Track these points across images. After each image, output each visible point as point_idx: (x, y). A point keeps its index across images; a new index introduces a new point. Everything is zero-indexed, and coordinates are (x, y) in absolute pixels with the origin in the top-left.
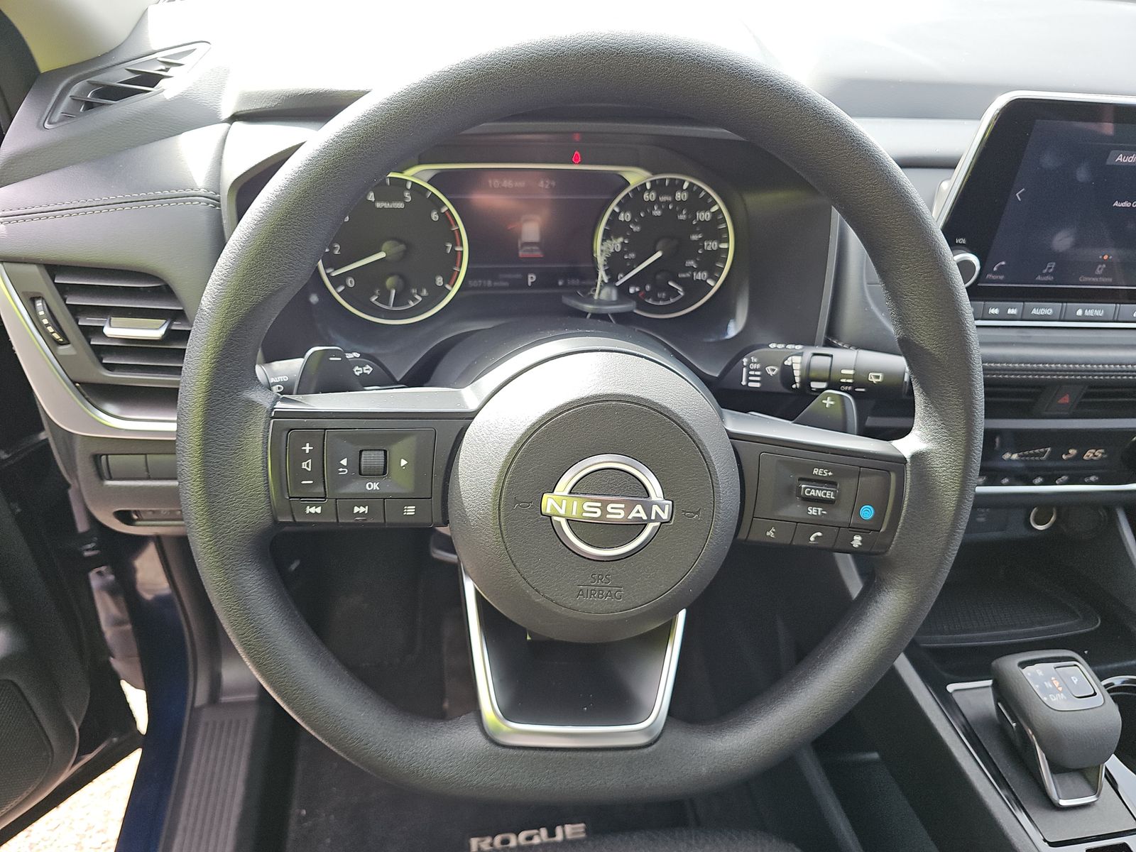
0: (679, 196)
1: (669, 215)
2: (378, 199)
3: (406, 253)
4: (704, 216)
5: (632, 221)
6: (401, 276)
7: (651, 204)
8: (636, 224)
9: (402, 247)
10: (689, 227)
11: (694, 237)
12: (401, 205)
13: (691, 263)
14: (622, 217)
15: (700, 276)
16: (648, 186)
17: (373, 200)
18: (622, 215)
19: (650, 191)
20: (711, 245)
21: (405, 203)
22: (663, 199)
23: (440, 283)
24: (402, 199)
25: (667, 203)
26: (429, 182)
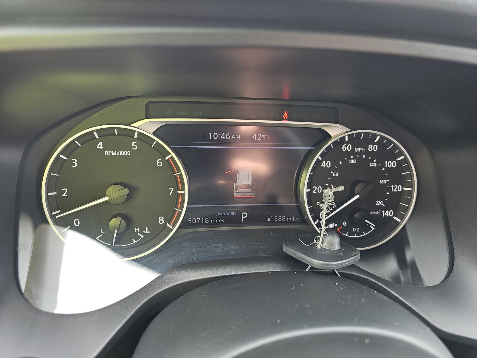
0: (370, 148)
1: (363, 163)
2: (106, 148)
3: (129, 197)
4: (391, 164)
5: (332, 168)
6: (125, 217)
7: (348, 154)
8: (335, 171)
9: (126, 191)
10: (379, 173)
11: (383, 182)
12: (128, 153)
13: (381, 203)
14: (323, 165)
15: (387, 214)
16: (347, 139)
17: (101, 148)
18: (324, 162)
19: (347, 143)
20: (397, 188)
21: (132, 151)
22: (357, 150)
23: (161, 222)
24: (130, 148)
25: (361, 153)
26: (154, 133)
